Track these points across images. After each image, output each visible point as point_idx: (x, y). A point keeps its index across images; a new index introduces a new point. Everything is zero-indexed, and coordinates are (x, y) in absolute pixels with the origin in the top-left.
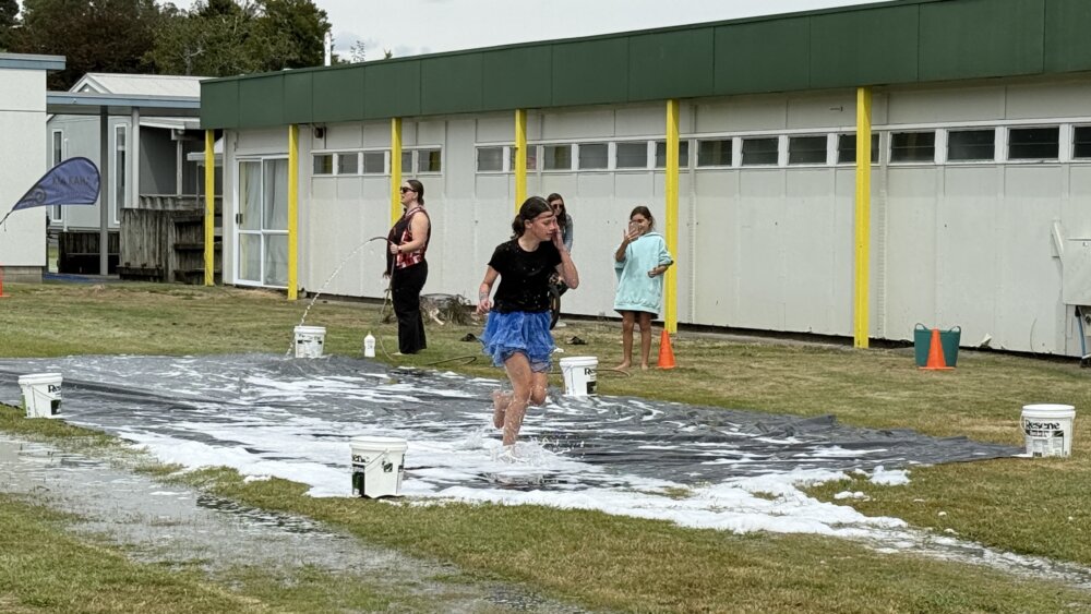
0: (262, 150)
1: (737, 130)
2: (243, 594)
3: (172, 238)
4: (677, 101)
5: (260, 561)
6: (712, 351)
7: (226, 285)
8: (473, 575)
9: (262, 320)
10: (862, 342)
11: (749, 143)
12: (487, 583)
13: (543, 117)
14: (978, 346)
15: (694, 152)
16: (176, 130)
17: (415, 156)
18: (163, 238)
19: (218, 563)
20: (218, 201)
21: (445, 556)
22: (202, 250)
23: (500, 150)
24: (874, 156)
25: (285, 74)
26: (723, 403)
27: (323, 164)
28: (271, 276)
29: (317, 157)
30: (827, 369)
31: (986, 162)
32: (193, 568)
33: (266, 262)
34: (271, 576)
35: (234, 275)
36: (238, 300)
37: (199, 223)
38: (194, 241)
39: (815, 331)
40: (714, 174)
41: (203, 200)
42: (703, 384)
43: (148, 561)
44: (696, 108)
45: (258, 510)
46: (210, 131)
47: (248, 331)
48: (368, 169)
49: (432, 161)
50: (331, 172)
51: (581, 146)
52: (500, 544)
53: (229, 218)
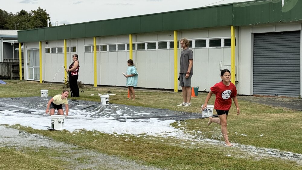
0: (33, 47)
1: (146, 41)
2: (25, 154)
3: (12, 69)
4: (132, 34)
5: (30, 145)
6: (141, 93)
7: (25, 80)
8: (81, 148)
9: (33, 88)
10: (176, 91)
11: (149, 44)
12: (85, 149)
13: (100, 38)
14: (203, 91)
15: (136, 46)
16: (12, 43)
17: (70, 48)
18: (9, 69)
19: (20, 147)
20: (23, 60)
21: (75, 143)
22: (19, 72)
23: (90, 47)
24: (178, 47)
25: (38, 29)
26: (143, 106)
27: (48, 51)
28: (36, 78)
29: (46, 49)
30: (167, 97)
31: (204, 48)
32: (13, 148)
33: (35, 74)
34: (32, 149)
35: (27, 78)
36: (28, 84)
37: (18, 65)
38: (17, 70)
39: (165, 88)
40: (141, 52)
41: (19, 60)
42: (138, 101)
43: (2, 147)
44: (136, 36)
45: (30, 134)
46: (20, 43)
47: (30, 91)
48: (59, 52)
49: (74, 49)
50: (50, 52)
51: (110, 45)
52: (88, 140)
53: (25, 64)
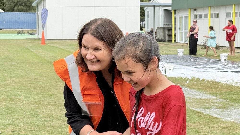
0: (184, 14)
3: (167, 33)
7: (177, 43)
13: (239, 6)
17: (214, 15)
18: (165, 33)
20: (175, 25)
22: (171, 35)
23: (230, 13)
29: (195, 15)
33: (184, 38)
35: (178, 40)
36: (179, 45)
37: (171, 30)
38: (171, 33)
41: (172, 25)
46: (173, 10)
48: (204, 18)
49: (217, 15)
50: (197, 18)
53: (177, 28)
